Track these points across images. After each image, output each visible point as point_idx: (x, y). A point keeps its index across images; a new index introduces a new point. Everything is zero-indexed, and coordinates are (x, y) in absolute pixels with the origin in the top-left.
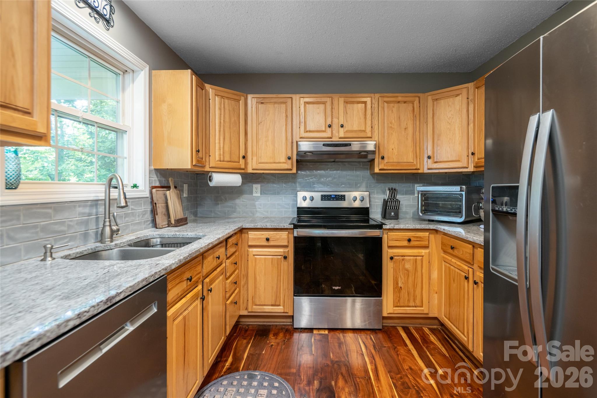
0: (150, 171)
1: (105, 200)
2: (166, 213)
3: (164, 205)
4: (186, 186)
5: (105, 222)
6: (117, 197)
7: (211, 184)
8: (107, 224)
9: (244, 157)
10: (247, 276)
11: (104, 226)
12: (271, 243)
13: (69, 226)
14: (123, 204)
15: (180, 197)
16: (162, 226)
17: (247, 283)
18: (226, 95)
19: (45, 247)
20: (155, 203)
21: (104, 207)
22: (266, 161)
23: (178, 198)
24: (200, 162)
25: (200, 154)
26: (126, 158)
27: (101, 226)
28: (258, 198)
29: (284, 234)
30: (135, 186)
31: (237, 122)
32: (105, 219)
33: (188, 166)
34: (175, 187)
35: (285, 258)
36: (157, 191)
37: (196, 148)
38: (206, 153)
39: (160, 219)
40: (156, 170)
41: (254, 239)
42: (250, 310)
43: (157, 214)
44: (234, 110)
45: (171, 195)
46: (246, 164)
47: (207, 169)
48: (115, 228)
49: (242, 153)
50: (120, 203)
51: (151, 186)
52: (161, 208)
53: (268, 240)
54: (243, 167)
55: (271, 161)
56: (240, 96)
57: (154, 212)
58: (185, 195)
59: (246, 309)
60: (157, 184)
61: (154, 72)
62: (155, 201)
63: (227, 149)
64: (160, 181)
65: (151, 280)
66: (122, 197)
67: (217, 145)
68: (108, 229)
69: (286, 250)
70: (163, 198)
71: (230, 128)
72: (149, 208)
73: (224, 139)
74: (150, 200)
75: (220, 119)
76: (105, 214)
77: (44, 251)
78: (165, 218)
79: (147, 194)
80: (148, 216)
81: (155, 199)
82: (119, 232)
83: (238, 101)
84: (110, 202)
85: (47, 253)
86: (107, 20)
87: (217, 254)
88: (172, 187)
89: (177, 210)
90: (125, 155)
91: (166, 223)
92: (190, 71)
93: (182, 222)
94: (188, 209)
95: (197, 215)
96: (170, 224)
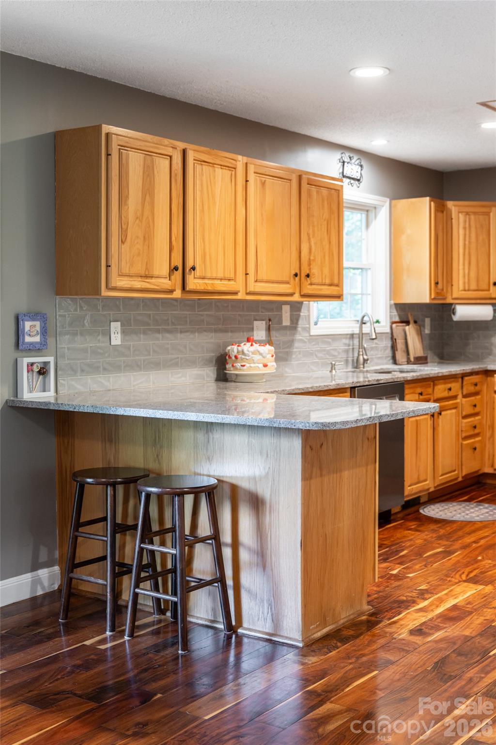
0: (391, 306)
1: (359, 334)
2: (406, 351)
3: (403, 341)
4: (428, 321)
5: (359, 352)
6: (368, 332)
7: (456, 317)
8: (361, 353)
9: (495, 284)
10: (493, 427)
11: (359, 355)
13: (339, 353)
14: (374, 337)
15: (420, 333)
16: (402, 362)
17: (493, 435)
18: (473, 209)
19: (331, 363)
20: (395, 339)
21: (358, 340)
23: (418, 334)
24: (439, 294)
25: (440, 286)
26: (370, 294)
27: (356, 355)
30: (378, 322)
31: (487, 241)
32: (359, 348)
33: (426, 300)
34: (415, 322)
36: (397, 326)
37: (435, 280)
38: (447, 282)
39: (401, 357)
40: (396, 305)
42: (495, 467)
43: (397, 350)
44: (483, 226)
45: (410, 330)
47: (449, 300)
48: (365, 357)
49: (493, 279)
50: (372, 336)
51: (391, 321)
52: (400, 344)
54: (494, 296)
56: (490, 208)
57: (394, 348)
58: (427, 331)
59: (492, 466)
61: (394, 202)
62: (395, 336)
63: (473, 274)
64: (400, 316)
65: (396, 380)
66: (373, 331)
67: (461, 271)
68: (361, 357)
70: (403, 334)
71: (477, 249)
72: (389, 344)
73: (470, 263)
74: (390, 336)
75: (465, 239)
76: (359, 346)
77: (331, 366)
78: (405, 355)
79: (388, 330)
80: (389, 352)
81: (395, 335)
82: (368, 362)
83: (489, 213)
84: (361, 335)
85: (333, 367)
86: (358, 180)
87: (449, 386)
88: (412, 322)
89: (416, 347)
90: (369, 292)
91: (405, 360)
92: (428, 198)
93: (421, 360)
94: (430, 349)
95: (443, 358)
96: (409, 362)
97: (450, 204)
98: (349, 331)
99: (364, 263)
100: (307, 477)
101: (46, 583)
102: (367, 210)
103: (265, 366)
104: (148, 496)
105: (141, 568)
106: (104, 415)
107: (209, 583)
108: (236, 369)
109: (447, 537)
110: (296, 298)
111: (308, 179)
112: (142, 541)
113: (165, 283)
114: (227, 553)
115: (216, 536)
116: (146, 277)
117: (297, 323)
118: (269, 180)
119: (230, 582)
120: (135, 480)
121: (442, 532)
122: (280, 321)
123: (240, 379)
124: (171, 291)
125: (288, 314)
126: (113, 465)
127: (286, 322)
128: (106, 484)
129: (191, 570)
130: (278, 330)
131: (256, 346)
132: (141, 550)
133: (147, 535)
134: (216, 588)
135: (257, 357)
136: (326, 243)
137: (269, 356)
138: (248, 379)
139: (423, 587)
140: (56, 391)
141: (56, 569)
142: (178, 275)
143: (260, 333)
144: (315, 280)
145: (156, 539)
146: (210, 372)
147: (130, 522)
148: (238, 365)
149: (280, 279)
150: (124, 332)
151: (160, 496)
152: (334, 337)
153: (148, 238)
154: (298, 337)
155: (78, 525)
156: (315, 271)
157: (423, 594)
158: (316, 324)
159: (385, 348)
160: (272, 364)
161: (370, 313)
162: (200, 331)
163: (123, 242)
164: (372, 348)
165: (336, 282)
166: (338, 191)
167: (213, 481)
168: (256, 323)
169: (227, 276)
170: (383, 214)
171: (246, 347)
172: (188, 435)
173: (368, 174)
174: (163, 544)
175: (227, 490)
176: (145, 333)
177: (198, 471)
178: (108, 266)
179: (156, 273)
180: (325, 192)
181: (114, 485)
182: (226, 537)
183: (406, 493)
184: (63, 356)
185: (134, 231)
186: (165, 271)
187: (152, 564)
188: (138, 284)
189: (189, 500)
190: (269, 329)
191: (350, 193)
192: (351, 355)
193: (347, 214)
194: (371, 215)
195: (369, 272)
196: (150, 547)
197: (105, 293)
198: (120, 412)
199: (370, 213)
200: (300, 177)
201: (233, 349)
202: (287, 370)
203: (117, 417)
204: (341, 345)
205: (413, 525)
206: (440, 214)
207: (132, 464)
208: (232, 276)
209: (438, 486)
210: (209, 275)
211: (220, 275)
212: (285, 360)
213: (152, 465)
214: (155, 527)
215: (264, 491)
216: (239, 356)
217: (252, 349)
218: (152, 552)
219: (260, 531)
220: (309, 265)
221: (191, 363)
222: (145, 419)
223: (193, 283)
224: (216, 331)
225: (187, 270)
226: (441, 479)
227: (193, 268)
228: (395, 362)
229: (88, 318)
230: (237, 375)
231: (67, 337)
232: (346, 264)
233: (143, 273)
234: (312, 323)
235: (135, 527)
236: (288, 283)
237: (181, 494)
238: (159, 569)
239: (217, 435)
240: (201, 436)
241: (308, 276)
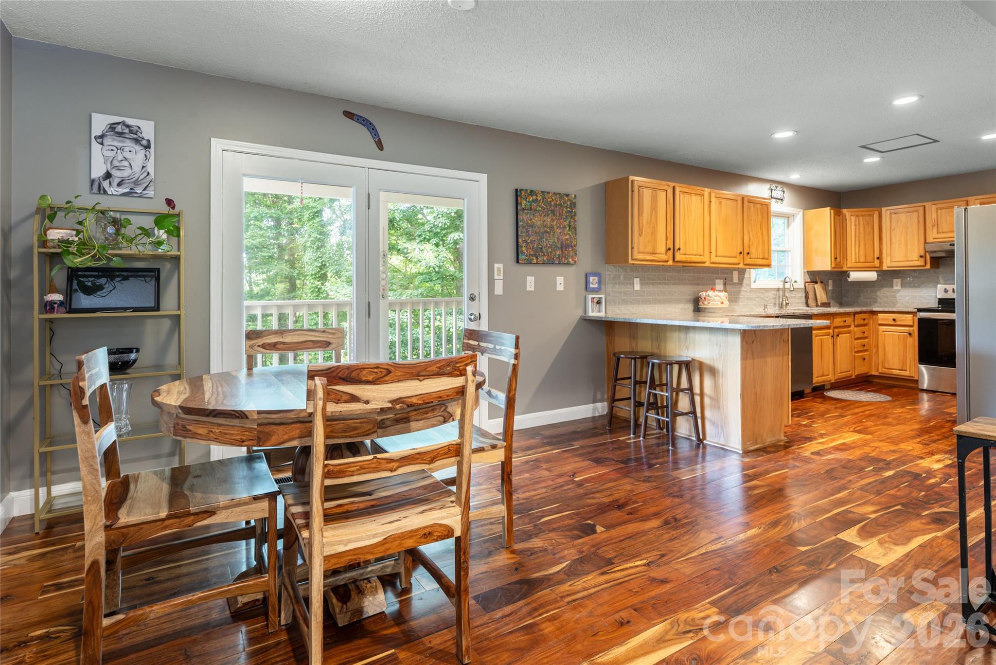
0: (804, 272)
2: (815, 299)
3: (813, 293)
4: (830, 282)
5: (783, 299)
6: (789, 287)
7: (850, 280)
9: (878, 258)
10: (877, 347)
12: (898, 323)
13: (769, 299)
14: (793, 290)
15: (825, 289)
16: (812, 306)
17: (877, 351)
18: (861, 213)
20: (808, 293)
21: (782, 292)
22: (899, 260)
23: (823, 290)
24: (838, 265)
25: (838, 260)
26: (790, 266)
27: (781, 301)
28: (898, 291)
29: (910, 316)
30: (796, 282)
31: (871, 232)
32: (783, 297)
33: (829, 268)
34: (822, 282)
35: (910, 334)
36: (809, 285)
37: (834, 257)
38: (843, 258)
39: (811, 302)
40: (808, 272)
41: (883, 319)
42: (880, 371)
43: (809, 299)
44: (868, 223)
45: (818, 287)
46: (881, 263)
47: (845, 269)
48: (787, 302)
49: (877, 254)
50: (791, 290)
51: (805, 281)
52: (811, 295)
53: (894, 320)
54: (878, 265)
55: (904, 259)
56: (874, 211)
57: (807, 297)
58: (830, 288)
59: (878, 371)
60: (809, 280)
61: (806, 211)
62: (808, 291)
63: (862, 253)
64: (811, 279)
65: (806, 314)
66: (792, 287)
67: (853, 251)
68: (784, 302)
69: (912, 329)
70: (813, 289)
71: (865, 237)
72: (804, 295)
73: (859, 246)
74: (804, 290)
75: (856, 232)
76: (783, 295)
78: (814, 301)
79: (803, 286)
80: (803, 300)
82: (789, 305)
83: (873, 216)
84: (784, 289)
85: (765, 306)
86: (782, 200)
87: (844, 319)
88: (819, 282)
89: (822, 296)
90: (790, 264)
91: (814, 304)
92: (828, 208)
93: (824, 305)
94: (833, 299)
95: (841, 304)
96: (817, 306)
97: (845, 211)
98: (777, 287)
99: (786, 248)
100: (744, 357)
101: (600, 410)
102: (788, 217)
103: (722, 303)
104: (653, 364)
105: (649, 404)
106: (630, 323)
107: (686, 414)
108: (705, 305)
109: (842, 408)
110: (741, 266)
111: (748, 199)
112: (650, 388)
113: (664, 257)
114: (697, 399)
115: (691, 389)
116: (653, 253)
117: (742, 281)
118: (724, 201)
119: (699, 414)
120: (646, 357)
121: (839, 405)
122: (732, 280)
123: (707, 310)
124: (667, 261)
125: (737, 276)
126: (635, 350)
127: (736, 280)
128: (632, 358)
129: (677, 407)
130: (730, 285)
131: (716, 293)
132: (649, 393)
133: (653, 386)
134: (690, 418)
135: (717, 298)
136: (760, 235)
137: (724, 298)
138: (712, 310)
139: (823, 432)
140: (606, 312)
141: (606, 404)
142: (671, 252)
143: (719, 285)
144: (752, 256)
145: (657, 388)
146: (690, 307)
147: (644, 380)
148: (706, 303)
149: (731, 255)
150: (641, 284)
151: (660, 365)
152: (767, 290)
153: (654, 233)
154: (743, 289)
155: (617, 379)
156: (753, 251)
157: (822, 436)
158: (755, 282)
159: (801, 297)
160: (726, 303)
161: (790, 276)
162: (684, 284)
163: (640, 236)
164: (792, 297)
165: (766, 257)
166: (767, 206)
167: (690, 359)
168: (717, 280)
169: (699, 253)
170: (799, 219)
171: (711, 293)
172: (675, 335)
173: (788, 196)
174: (662, 391)
175: (697, 364)
176: (653, 284)
177: (681, 354)
178: (632, 248)
179: (658, 251)
180: (759, 206)
181: (635, 359)
182: (697, 390)
183: (814, 382)
184: (609, 295)
185: (646, 230)
186: (663, 250)
187: (656, 403)
188: (648, 257)
189: (676, 368)
190: (725, 284)
191: (775, 207)
192: (777, 300)
193: (774, 221)
194: (791, 219)
195: (790, 253)
196: (654, 392)
197: (631, 262)
198: (638, 321)
199: (790, 219)
200: (743, 199)
201: (703, 294)
202: (736, 307)
203: (637, 323)
204: (771, 295)
205: (819, 400)
206: (837, 217)
207: (645, 350)
208: (702, 253)
209: (837, 379)
210: (688, 252)
211: (695, 253)
212: (735, 301)
213: (656, 351)
214: (657, 383)
215: (718, 365)
216: (707, 298)
217: (714, 294)
218: (655, 395)
219: (716, 387)
220: (749, 247)
221: (679, 301)
222: (652, 325)
223: (679, 257)
224: (693, 284)
225: (676, 250)
226: (839, 375)
227: (679, 249)
228: (808, 306)
229: (622, 276)
230: (705, 308)
231: (611, 285)
232: (773, 248)
233: (651, 251)
234: (752, 282)
235: (645, 382)
236: (736, 257)
237: (671, 364)
238: (659, 405)
239: (691, 335)
240: (682, 335)
241: (748, 253)
